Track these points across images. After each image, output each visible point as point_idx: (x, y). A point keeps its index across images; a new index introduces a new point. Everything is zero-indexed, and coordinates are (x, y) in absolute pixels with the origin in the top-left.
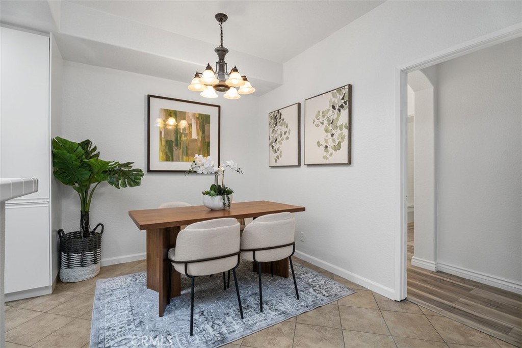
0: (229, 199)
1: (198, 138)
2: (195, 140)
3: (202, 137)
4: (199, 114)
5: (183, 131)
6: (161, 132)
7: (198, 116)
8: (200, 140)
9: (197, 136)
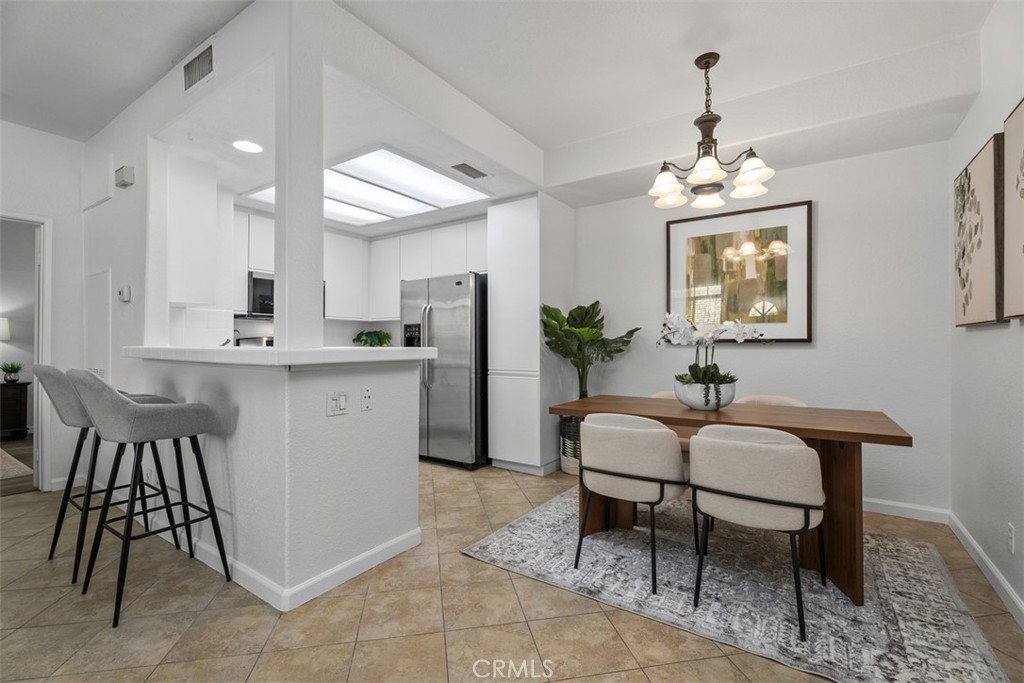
0: (718, 392)
1: (760, 277)
2: (753, 282)
3: (767, 274)
4: (761, 230)
5: (727, 268)
6: (688, 277)
7: (758, 234)
8: (764, 279)
9: (757, 271)
